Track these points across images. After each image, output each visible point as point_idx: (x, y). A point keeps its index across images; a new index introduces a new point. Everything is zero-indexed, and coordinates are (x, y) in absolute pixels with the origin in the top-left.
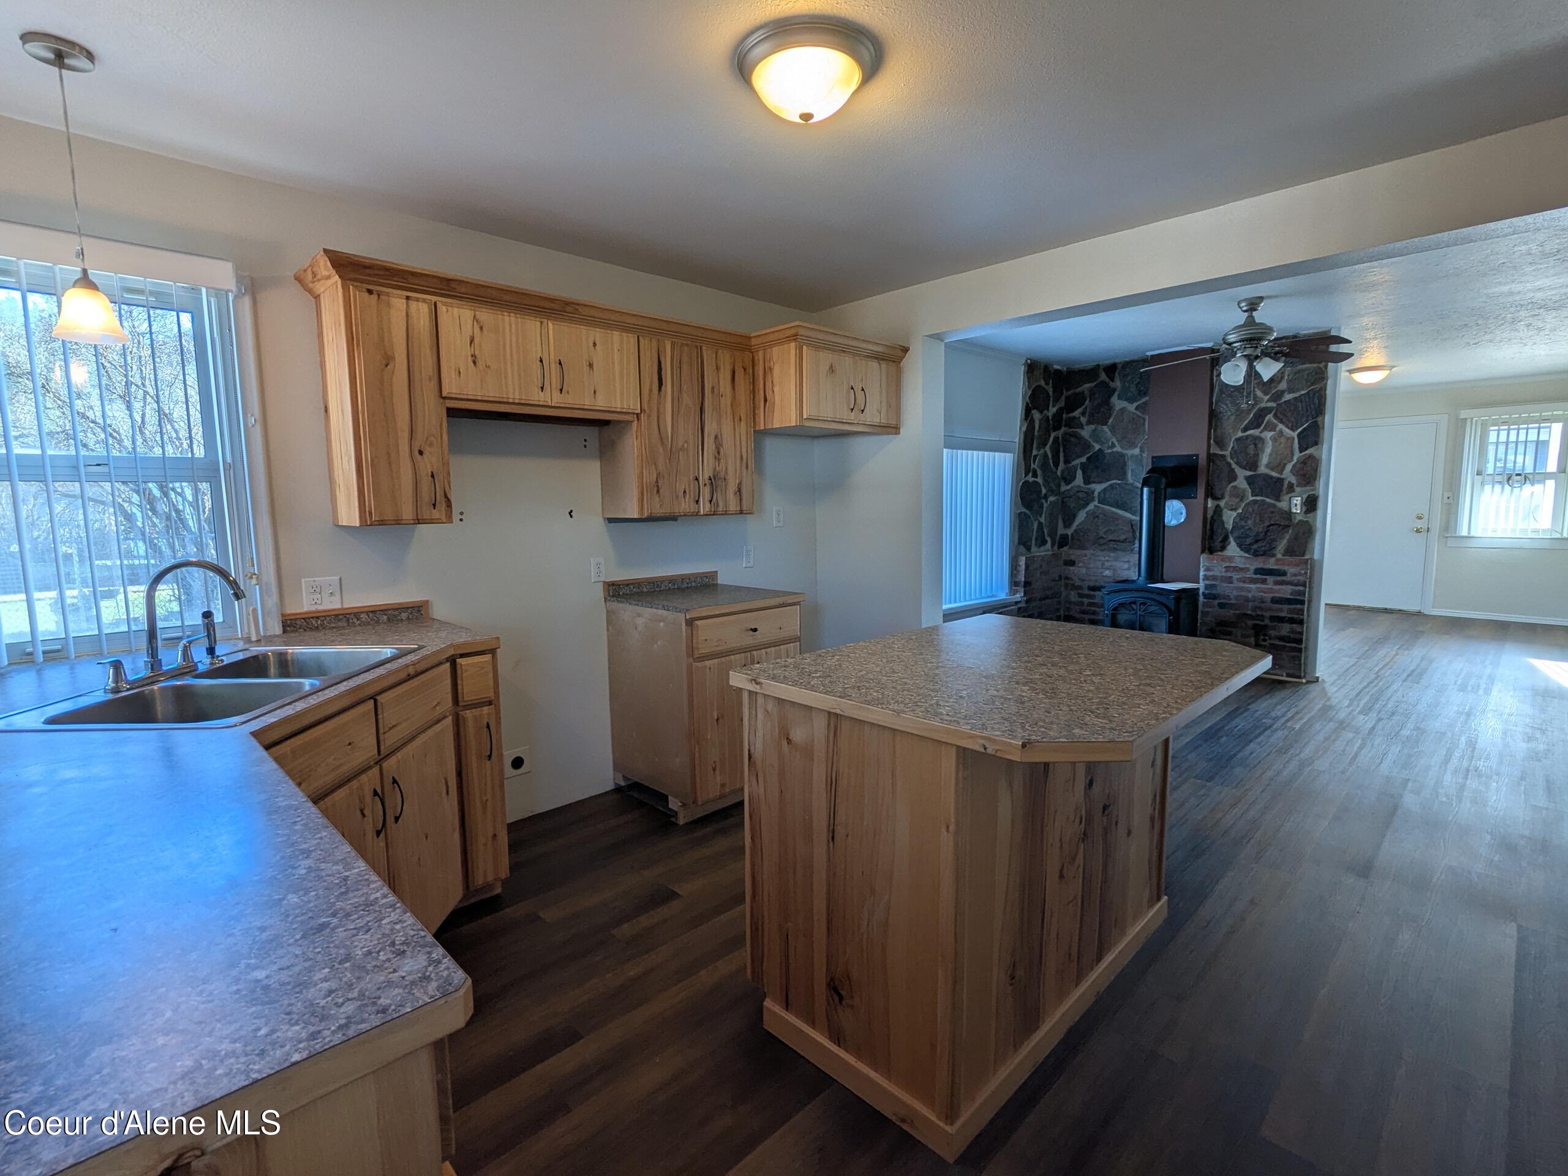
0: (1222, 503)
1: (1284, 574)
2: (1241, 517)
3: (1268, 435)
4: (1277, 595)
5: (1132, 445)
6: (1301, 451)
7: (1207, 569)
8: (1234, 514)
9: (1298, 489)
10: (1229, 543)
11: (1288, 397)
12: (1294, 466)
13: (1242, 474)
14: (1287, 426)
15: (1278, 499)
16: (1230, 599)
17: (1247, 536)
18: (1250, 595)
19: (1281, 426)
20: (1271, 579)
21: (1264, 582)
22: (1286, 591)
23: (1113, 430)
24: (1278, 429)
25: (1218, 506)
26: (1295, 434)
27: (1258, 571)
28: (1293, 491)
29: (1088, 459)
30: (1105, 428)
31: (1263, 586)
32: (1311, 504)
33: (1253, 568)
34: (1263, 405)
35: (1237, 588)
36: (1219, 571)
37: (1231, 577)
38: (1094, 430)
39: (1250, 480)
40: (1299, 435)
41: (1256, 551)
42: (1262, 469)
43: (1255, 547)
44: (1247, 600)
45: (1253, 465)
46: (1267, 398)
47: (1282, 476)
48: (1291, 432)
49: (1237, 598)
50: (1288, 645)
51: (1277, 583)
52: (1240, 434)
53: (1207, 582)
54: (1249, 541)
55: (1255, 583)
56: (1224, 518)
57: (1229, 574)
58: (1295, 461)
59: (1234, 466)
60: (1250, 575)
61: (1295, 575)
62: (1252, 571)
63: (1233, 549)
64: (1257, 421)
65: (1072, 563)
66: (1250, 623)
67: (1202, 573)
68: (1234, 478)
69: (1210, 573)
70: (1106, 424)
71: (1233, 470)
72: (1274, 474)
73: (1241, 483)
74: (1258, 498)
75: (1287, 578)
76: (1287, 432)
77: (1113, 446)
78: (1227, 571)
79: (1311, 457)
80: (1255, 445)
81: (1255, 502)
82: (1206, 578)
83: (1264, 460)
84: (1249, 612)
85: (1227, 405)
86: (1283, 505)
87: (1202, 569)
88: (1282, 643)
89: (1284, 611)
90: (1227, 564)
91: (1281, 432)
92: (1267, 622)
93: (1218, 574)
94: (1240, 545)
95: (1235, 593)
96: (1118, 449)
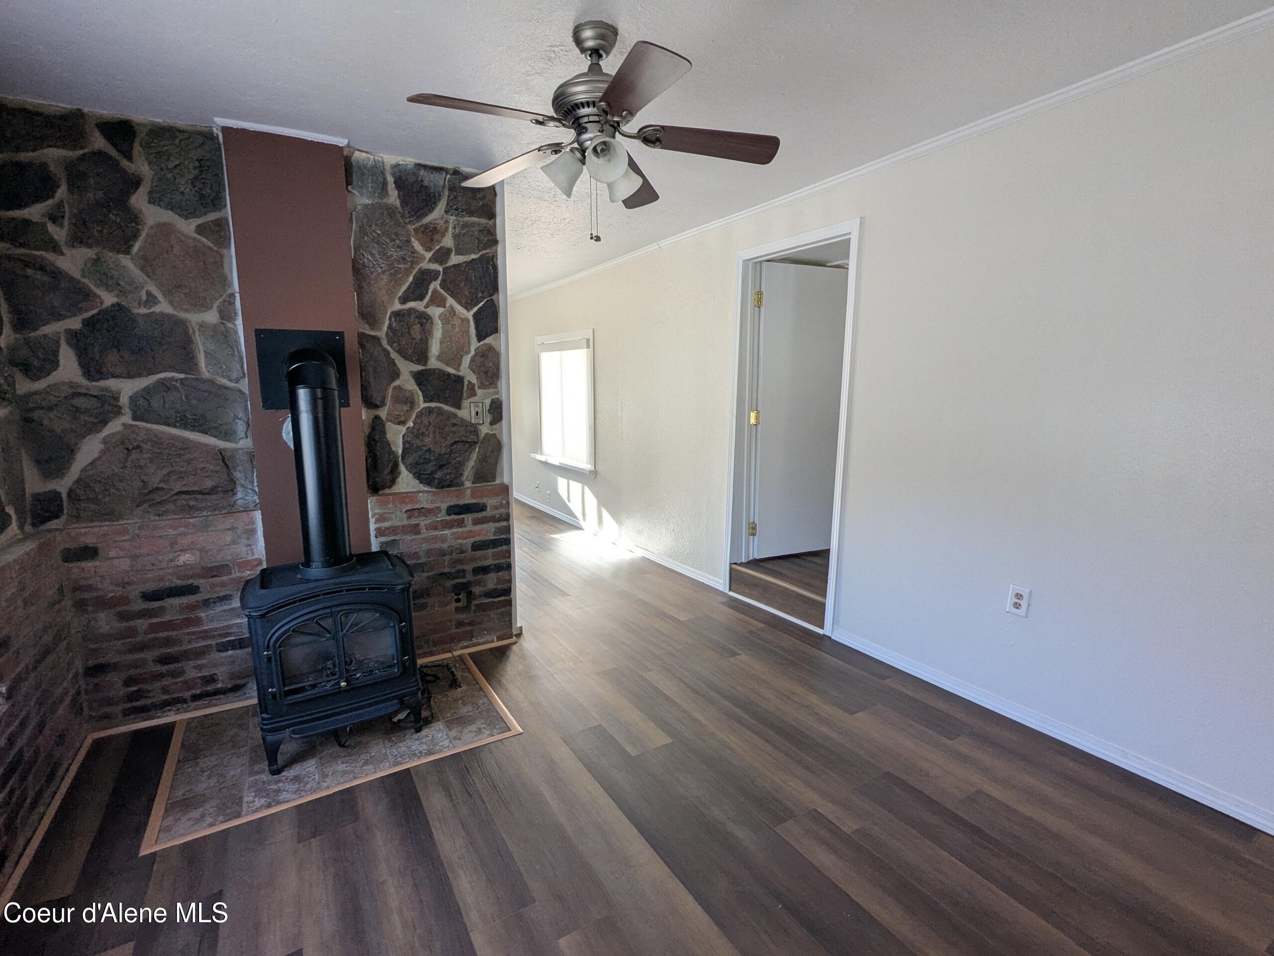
0: (383, 413)
1: (482, 508)
2: (416, 433)
3: (436, 312)
4: (478, 539)
5: (202, 305)
6: (479, 340)
7: (381, 519)
8: (403, 429)
9: (479, 392)
10: (400, 473)
11: (455, 259)
12: (473, 360)
13: (406, 368)
14: (460, 303)
15: (459, 407)
16: (419, 558)
17: (427, 461)
18: (445, 546)
19: (450, 301)
20: (468, 518)
21: (461, 524)
22: (488, 531)
23: (147, 264)
24: (448, 305)
25: (377, 418)
26: (470, 315)
27: (452, 510)
28: (475, 394)
29: (87, 323)
30: (125, 261)
31: (460, 530)
32: (497, 411)
33: (444, 506)
34: (425, 265)
35: (426, 540)
36: (398, 519)
37: (417, 525)
38: (97, 261)
39: (421, 378)
40: (475, 316)
41: (441, 480)
42: (433, 363)
43: (439, 475)
44: (442, 553)
45: (421, 356)
46: (428, 255)
47: (461, 374)
48: (464, 311)
49: (429, 553)
50: (496, 600)
51: (476, 522)
52: (397, 306)
53: (383, 539)
54: (430, 467)
55: (451, 527)
56: (389, 436)
57: (414, 521)
58: (473, 353)
59: (394, 355)
60: (442, 516)
61: (496, 508)
62: (444, 512)
63: (406, 482)
64: (418, 290)
65: (89, 553)
66: (450, 583)
67: (373, 527)
68: (396, 375)
69: (386, 524)
70: (127, 252)
71: (392, 363)
72: (451, 370)
73: (407, 382)
74: (433, 405)
75: (488, 513)
76: (459, 309)
77: (151, 300)
78: (409, 517)
79: (490, 348)
80: (422, 324)
81: (430, 411)
82: (380, 532)
83: (435, 349)
84: (446, 570)
85: (373, 255)
86: (463, 413)
87: (372, 521)
88: (491, 600)
89: (489, 558)
90: (409, 507)
91: (452, 310)
92: (470, 577)
93: (397, 523)
94: (418, 476)
95: (425, 547)
96: (164, 307)
